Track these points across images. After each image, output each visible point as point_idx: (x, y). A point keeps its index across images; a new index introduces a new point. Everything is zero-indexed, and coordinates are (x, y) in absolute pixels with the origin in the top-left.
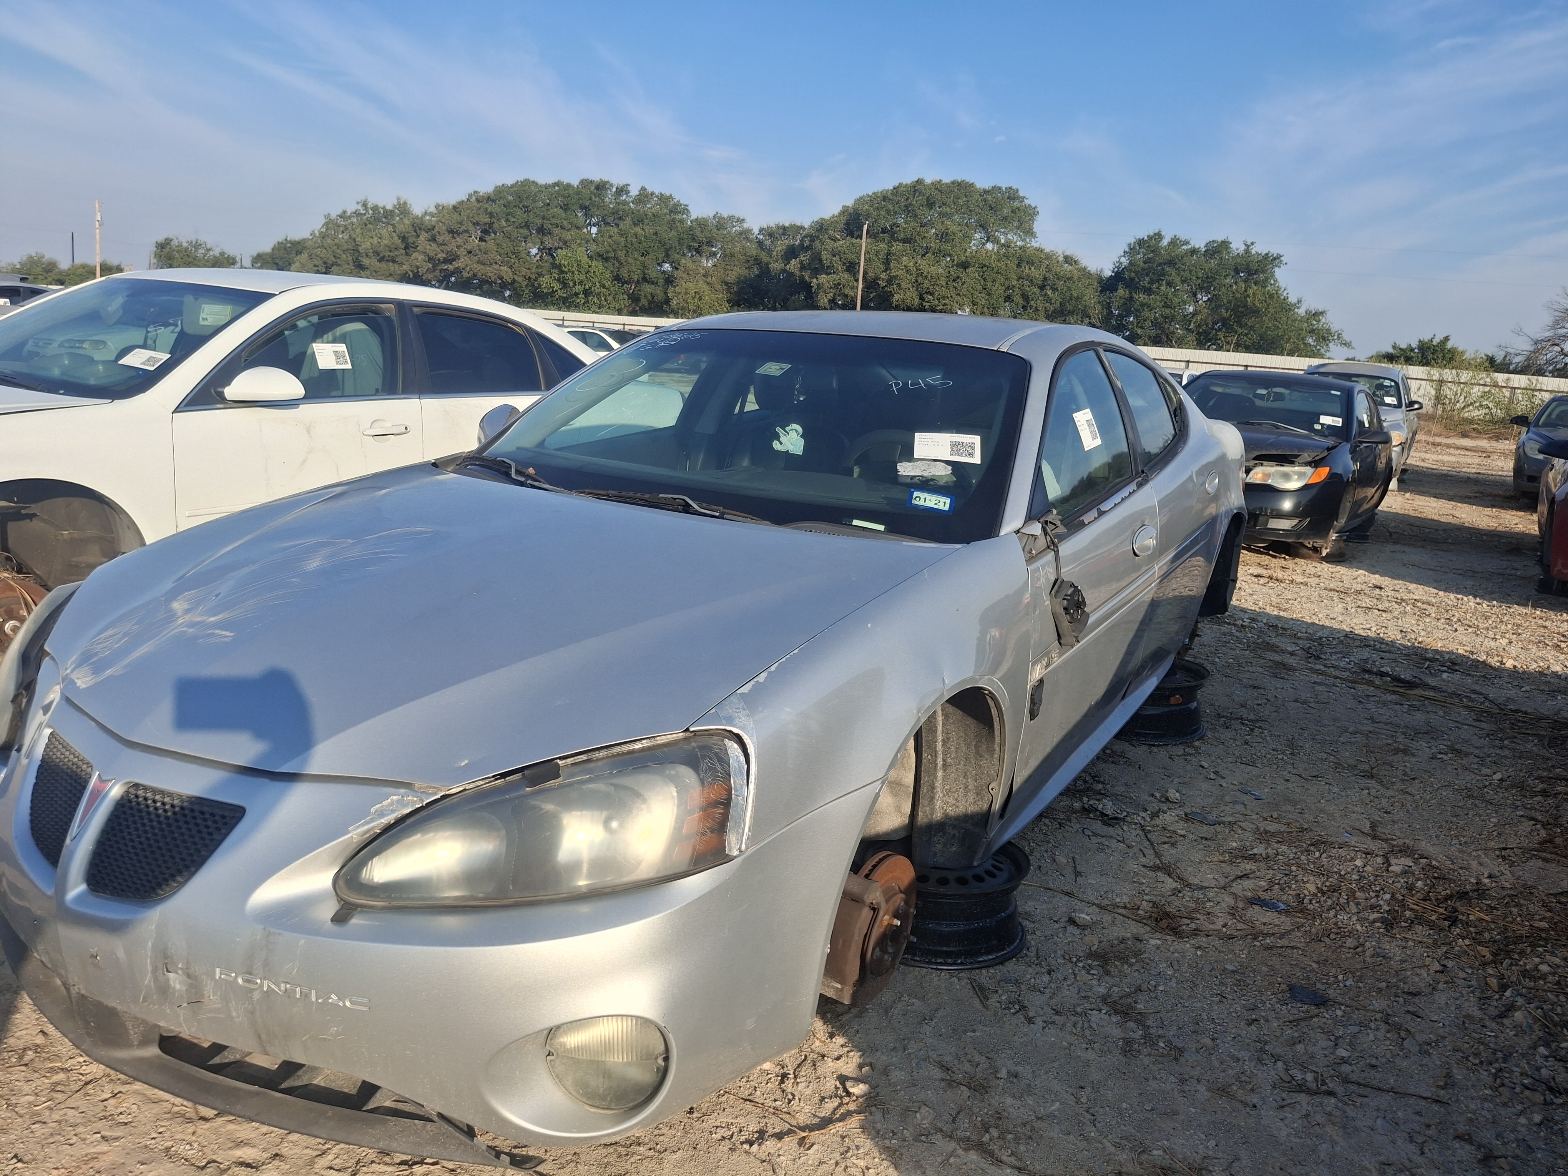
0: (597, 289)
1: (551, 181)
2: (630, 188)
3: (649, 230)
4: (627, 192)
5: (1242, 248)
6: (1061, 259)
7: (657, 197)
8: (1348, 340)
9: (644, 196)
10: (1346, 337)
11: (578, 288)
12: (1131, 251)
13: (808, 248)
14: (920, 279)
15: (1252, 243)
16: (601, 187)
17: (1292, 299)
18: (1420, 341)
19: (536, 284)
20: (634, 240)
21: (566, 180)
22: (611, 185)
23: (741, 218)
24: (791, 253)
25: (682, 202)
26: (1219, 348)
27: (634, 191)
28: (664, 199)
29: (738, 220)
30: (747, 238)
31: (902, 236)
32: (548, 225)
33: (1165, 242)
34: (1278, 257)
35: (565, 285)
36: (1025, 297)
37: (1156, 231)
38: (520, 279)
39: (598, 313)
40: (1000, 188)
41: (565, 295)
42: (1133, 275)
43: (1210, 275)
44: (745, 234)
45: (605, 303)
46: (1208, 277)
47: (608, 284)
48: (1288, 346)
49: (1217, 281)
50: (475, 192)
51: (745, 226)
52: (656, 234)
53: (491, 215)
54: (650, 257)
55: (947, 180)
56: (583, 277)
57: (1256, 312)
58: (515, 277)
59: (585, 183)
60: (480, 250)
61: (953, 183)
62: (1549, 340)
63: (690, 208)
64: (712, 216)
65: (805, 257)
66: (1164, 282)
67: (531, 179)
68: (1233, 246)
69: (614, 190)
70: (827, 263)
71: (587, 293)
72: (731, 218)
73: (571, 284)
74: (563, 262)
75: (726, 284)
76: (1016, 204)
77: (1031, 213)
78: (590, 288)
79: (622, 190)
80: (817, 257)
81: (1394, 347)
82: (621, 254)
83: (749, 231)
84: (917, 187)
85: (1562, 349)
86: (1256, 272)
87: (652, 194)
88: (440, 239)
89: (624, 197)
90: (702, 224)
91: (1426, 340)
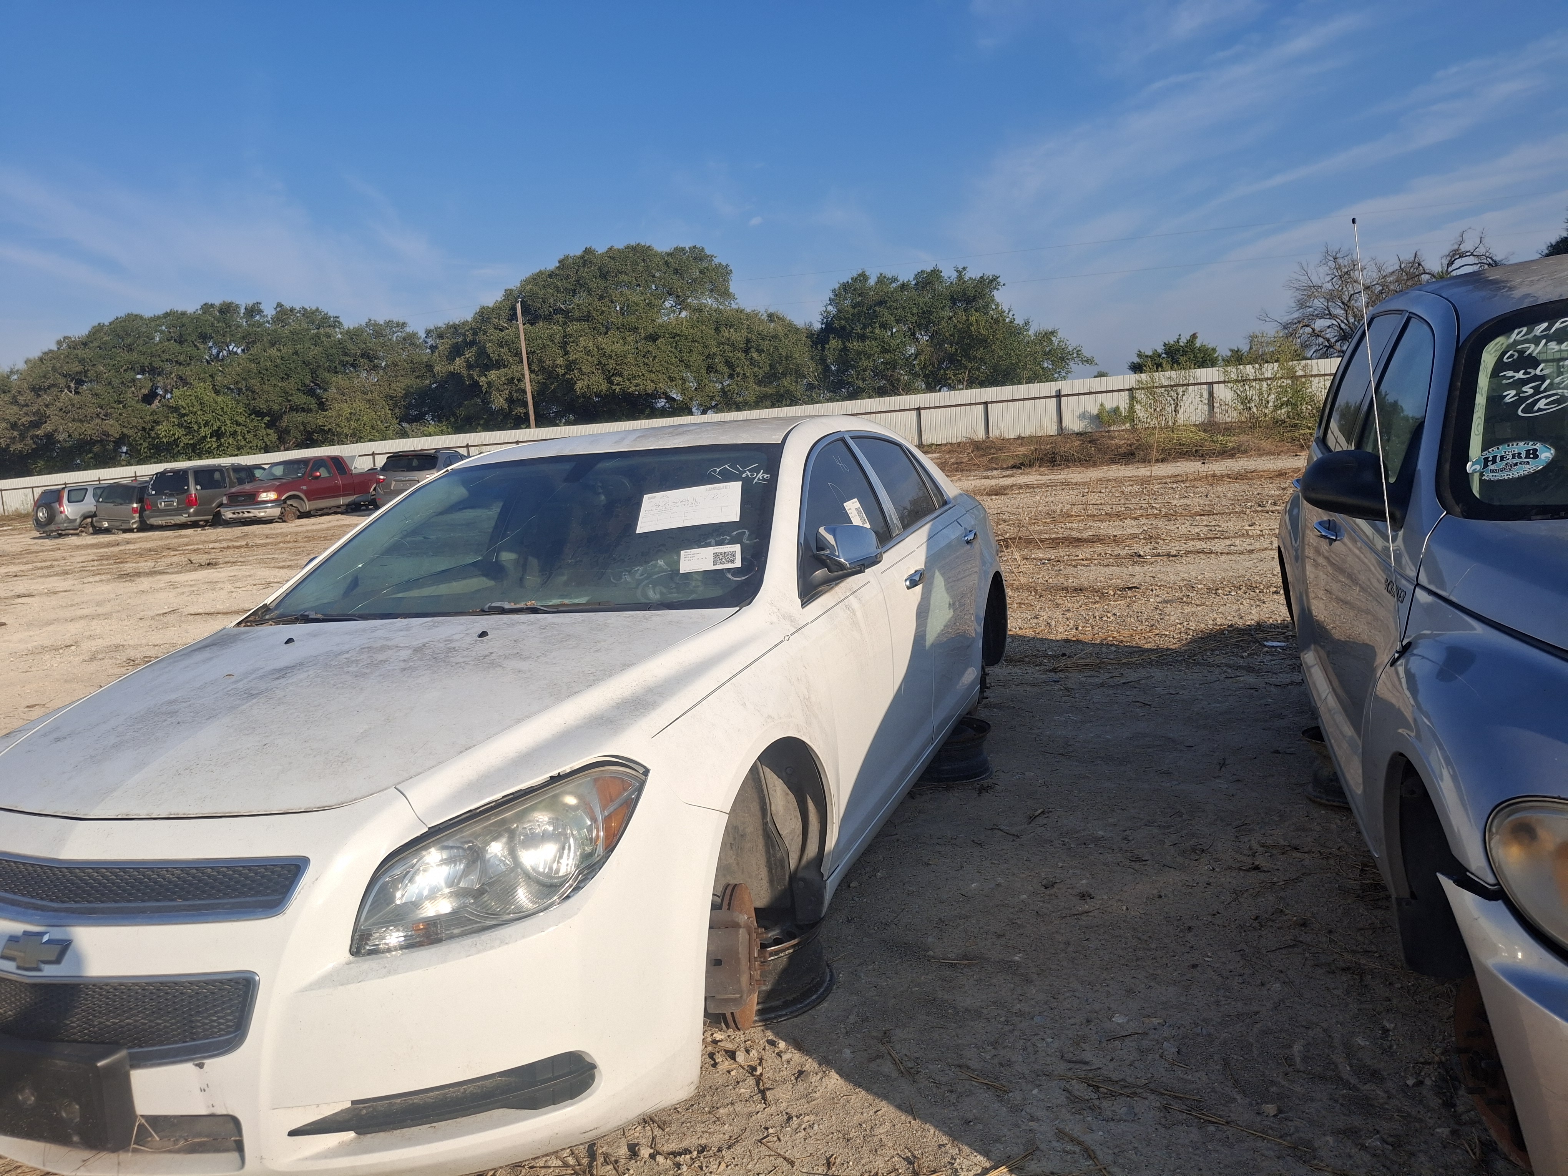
0: (229, 427)
1: (160, 312)
2: (262, 307)
3: (287, 350)
4: (260, 312)
5: (955, 275)
6: (765, 317)
7: (299, 312)
8: (1089, 356)
9: (283, 314)
10: (1086, 353)
11: (205, 431)
12: (837, 296)
13: (472, 343)
14: (603, 360)
15: (964, 269)
16: (227, 309)
17: (1019, 321)
18: (1165, 345)
19: (153, 434)
20: (268, 364)
21: (180, 308)
22: (237, 306)
23: (401, 321)
24: (456, 351)
25: (330, 314)
26: (952, 388)
27: (269, 311)
28: (309, 315)
29: (398, 324)
30: (412, 344)
31: (577, 314)
32: (157, 364)
33: (872, 282)
34: (995, 279)
35: (189, 430)
36: (729, 364)
37: (860, 272)
38: (130, 432)
39: (237, 455)
40: (683, 249)
41: (192, 442)
42: (843, 322)
43: (925, 309)
44: (410, 339)
45: (243, 443)
46: (924, 313)
47: (241, 419)
48: (1026, 374)
49: (935, 314)
50: (65, 338)
51: (408, 330)
52: (296, 353)
53: (82, 361)
54: (291, 380)
55: (620, 245)
56: (208, 417)
57: (983, 342)
58: (124, 430)
59: (207, 308)
60: (73, 405)
61: (627, 247)
62: (1299, 322)
63: (341, 320)
64: (364, 324)
65: (470, 354)
66: (877, 325)
67: (135, 313)
68: (945, 274)
69: (243, 311)
70: (495, 357)
71: (218, 434)
72: (388, 324)
73: (196, 427)
74: (180, 402)
75: (392, 398)
76: (705, 264)
77: (724, 272)
78: (219, 428)
79: (253, 311)
80: (482, 353)
81: (1140, 355)
82: (255, 382)
83: (414, 335)
84: (587, 257)
85: (1314, 330)
86: (974, 298)
87: (292, 310)
88: (21, 399)
89: (258, 318)
90: (354, 335)
91: (1172, 343)
